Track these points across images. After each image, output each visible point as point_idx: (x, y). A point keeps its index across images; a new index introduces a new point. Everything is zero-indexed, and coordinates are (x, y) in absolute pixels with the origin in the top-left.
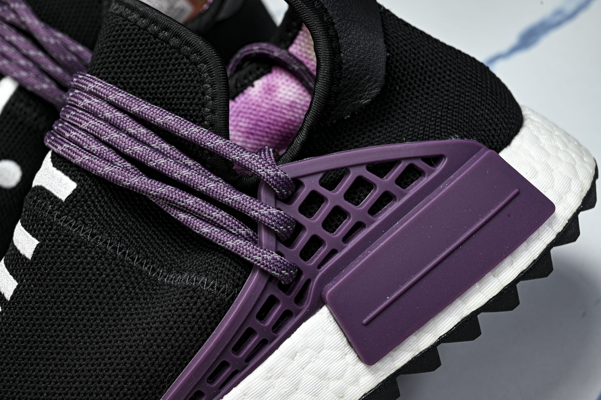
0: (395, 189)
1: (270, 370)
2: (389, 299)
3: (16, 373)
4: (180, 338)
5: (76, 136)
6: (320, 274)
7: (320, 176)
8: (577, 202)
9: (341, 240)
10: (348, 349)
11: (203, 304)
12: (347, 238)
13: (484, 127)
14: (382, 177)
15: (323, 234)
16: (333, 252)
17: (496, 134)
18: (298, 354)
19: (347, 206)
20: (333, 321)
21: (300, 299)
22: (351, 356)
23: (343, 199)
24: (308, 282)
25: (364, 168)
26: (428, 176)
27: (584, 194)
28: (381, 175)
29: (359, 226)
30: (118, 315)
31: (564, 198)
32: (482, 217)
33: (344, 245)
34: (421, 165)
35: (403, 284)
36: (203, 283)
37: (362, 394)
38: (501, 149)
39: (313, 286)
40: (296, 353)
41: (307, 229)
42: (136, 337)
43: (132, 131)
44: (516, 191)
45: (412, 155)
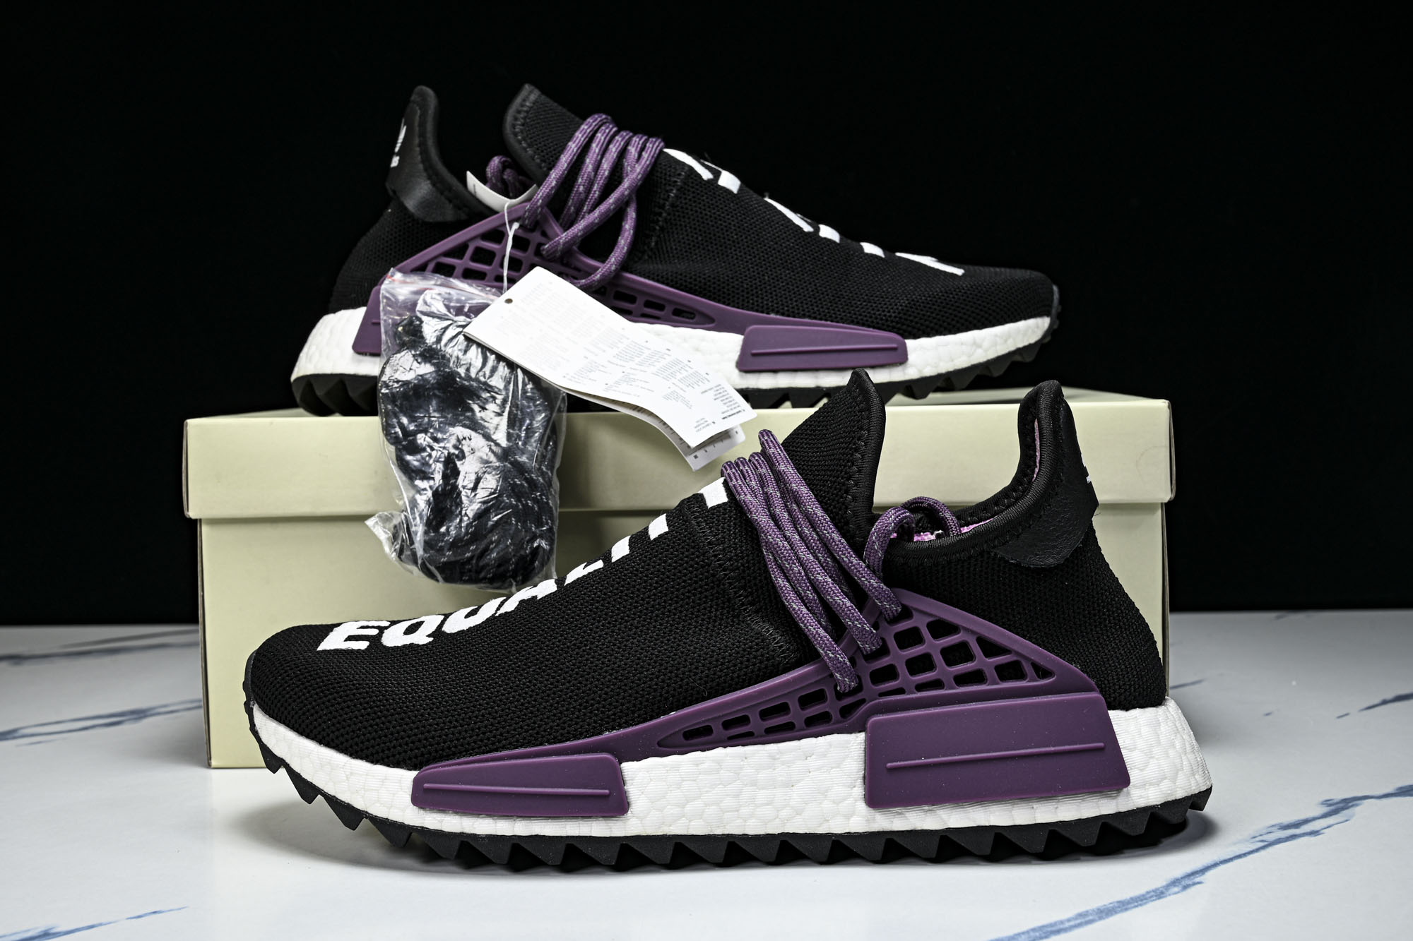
0: (990, 673)
1: (780, 752)
2: (923, 761)
3: (578, 618)
4: (725, 671)
5: (747, 470)
6: (877, 701)
7: (931, 619)
8: (1159, 799)
9: (915, 684)
10: (859, 783)
11: (762, 655)
12: (920, 687)
13: (1110, 678)
14: (986, 657)
15: (902, 670)
16: (900, 691)
17: (1118, 691)
18: (813, 757)
19: (938, 659)
20: (863, 749)
21: (846, 712)
22: (859, 791)
23: (939, 651)
24: (863, 701)
25: (975, 638)
26: (1028, 681)
27: (1170, 799)
28: (987, 655)
29: (937, 684)
30: (690, 624)
31: (1147, 787)
32: (1054, 746)
33: (915, 691)
34: (1028, 668)
35: (944, 756)
36: (774, 639)
37: (847, 831)
38: (1114, 708)
39: (864, 708)
40: (813, 754)
41: (891, 654)
42: (692, 648)
43: (788, 534)
44: (1101, 744)
45: (1024, 653)
